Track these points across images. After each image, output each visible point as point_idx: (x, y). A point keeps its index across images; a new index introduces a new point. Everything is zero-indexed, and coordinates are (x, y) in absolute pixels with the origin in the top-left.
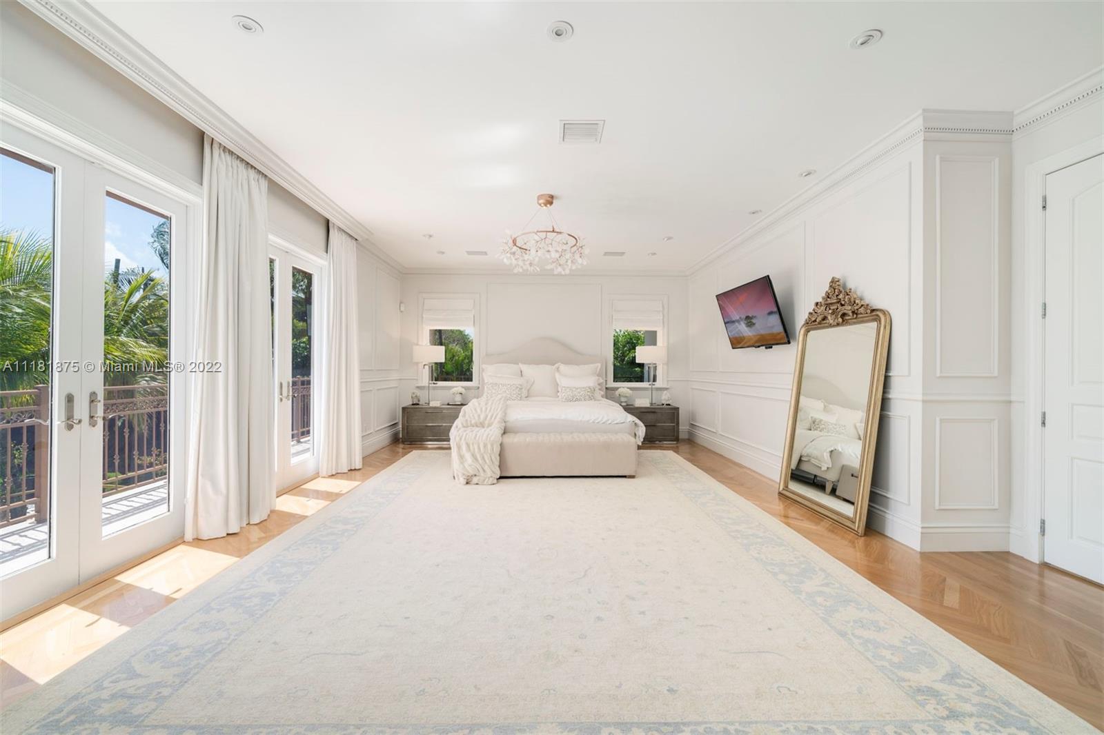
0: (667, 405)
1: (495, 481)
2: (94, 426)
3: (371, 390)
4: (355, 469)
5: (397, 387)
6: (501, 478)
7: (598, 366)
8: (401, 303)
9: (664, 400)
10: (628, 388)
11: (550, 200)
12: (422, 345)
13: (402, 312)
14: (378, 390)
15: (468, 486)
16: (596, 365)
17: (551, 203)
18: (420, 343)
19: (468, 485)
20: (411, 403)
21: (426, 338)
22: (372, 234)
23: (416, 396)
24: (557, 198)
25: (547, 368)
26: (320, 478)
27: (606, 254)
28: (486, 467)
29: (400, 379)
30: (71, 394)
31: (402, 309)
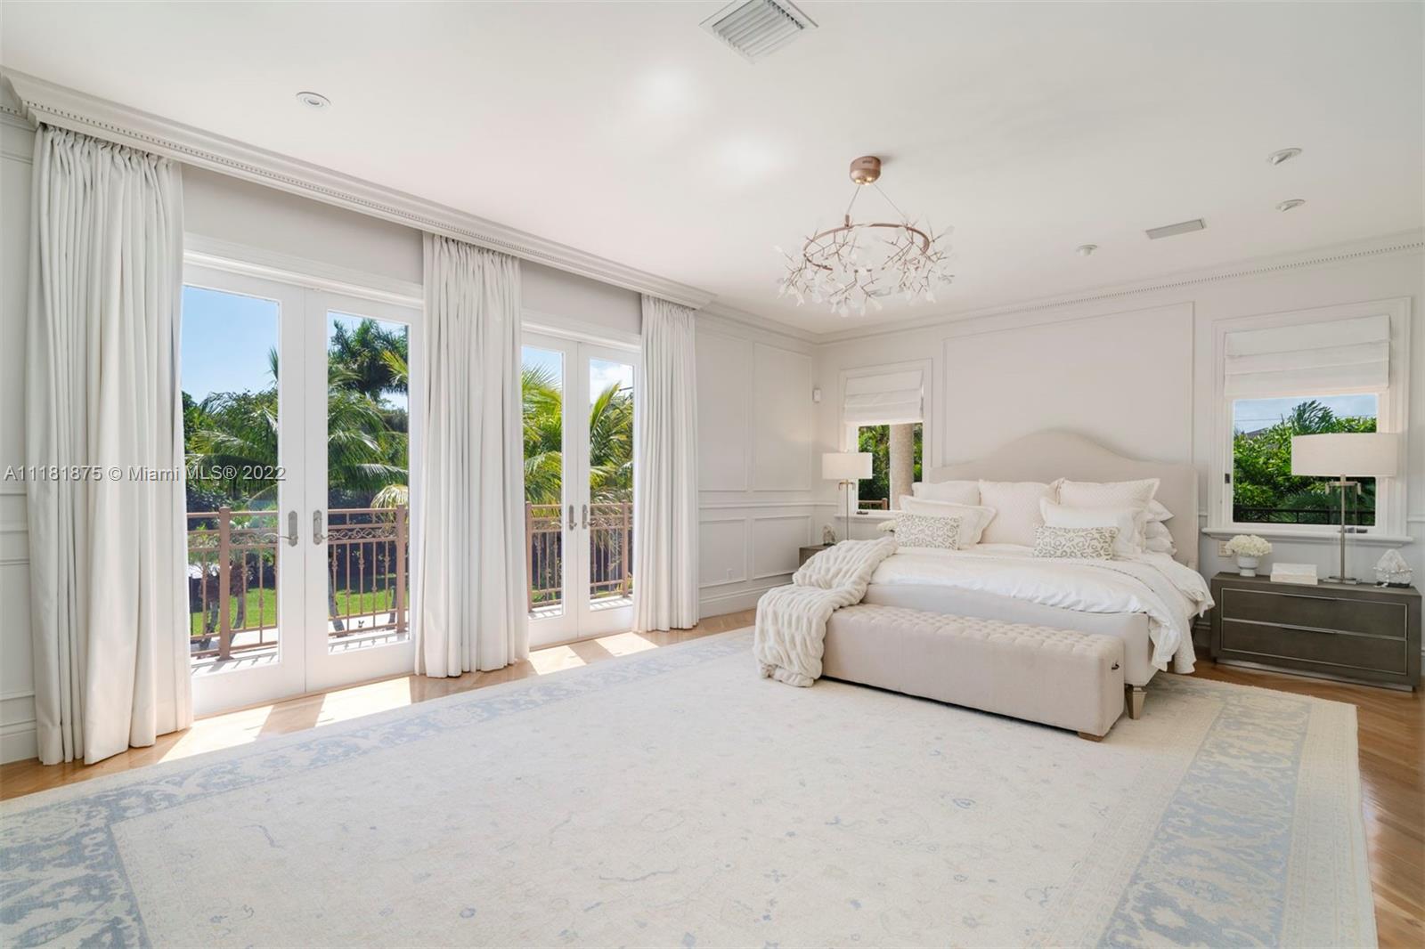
0: (1390, 585)
1: (810, 682)
2: (318, 544)
3: (743, 520)
4: (682, 629)
5: (808, 517)
6: (824, 678)
7: (1153, 485)
8: (816, 388)
9: (1384, 571)
10: (1261, 536)
11: (872, 167)
12: (843, 452)
13: (818, 402)
14: (757, 520)
15: (769, 683)
16: (1150, 481)
17: (876, 174)
18: (841, 449)
19: (770, 679)
20: (822, 543)
21: (852, 441)
22: (716, 295)
23: (829, 532)
24: (888, 159)
25: (1031, 489)
26: (631, 633)
27: (1153, 233)
28: (793, 656)
29: (816, 506)
30: (294, 512)
31: (817, 398)
